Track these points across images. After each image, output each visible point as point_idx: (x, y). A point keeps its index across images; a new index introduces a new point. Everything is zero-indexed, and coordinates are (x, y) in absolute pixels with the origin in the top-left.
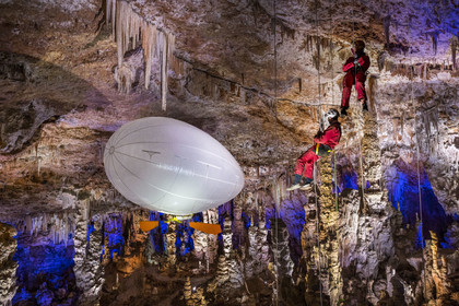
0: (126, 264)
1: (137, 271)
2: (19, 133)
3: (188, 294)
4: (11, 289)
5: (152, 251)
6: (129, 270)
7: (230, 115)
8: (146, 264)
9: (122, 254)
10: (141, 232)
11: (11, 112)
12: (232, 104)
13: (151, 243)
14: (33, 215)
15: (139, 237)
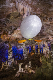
0: (32, 54)
2: (10, 31)
3: (40, 60)
4: (12, 55)
5: (36, 52)
6: (32, 55)
7: (46, 25)
8: (35, 54)
9: (31, 52)
11: (9, 28)
12: (46, 22)
14: (18, 45)
15: (34, 50)
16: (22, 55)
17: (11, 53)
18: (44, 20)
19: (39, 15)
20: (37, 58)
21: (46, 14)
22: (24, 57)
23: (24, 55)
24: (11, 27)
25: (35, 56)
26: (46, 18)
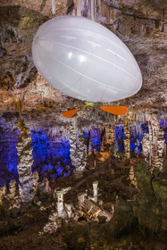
0: (101, 156)
1: (107, 160)
2: (21, 75)
4: (30, 161)
5: (117, 150)
6: (102, 159)
7: (158, 49)
8: (113, 157)
9: (99, 150)
10: (110, 138)
11: (17, 62)
13: (116, 145)
15: (109, 141)
16: (66, 160)
17: (28, 154)
18: (148, 29)
19: (131, 9)
20: (120, 169)
21: (156, 8)
22: (73, 167)
23: (75, 160)
24: (23, 60)
25: (113, 165)
26: (157, 23)
